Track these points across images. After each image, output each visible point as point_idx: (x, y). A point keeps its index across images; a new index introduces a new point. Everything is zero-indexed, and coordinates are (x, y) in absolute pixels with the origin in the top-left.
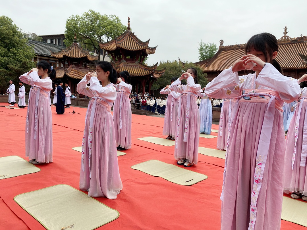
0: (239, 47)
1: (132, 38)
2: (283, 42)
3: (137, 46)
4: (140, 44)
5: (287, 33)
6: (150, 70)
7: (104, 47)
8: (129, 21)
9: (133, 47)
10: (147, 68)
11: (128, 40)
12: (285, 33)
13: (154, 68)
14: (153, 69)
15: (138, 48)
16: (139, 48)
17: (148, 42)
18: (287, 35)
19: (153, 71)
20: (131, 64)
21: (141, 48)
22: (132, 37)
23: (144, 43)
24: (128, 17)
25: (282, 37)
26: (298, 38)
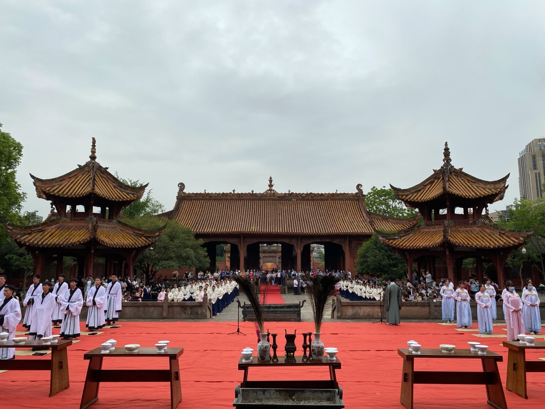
0: (211, 197)
2: (268, 197)
3: (119, 193)
4: (122, 189)
5: (272, 186)
6: (150, 237)
8: (94, 146)
9: (113, 194)
12: (271, 186)
13: (158, 234)
14: (156, 235)
15: (123, 198)
17: (142, 188)
18: (273, 188)
21: (128, 196)
22: (101, 174)
24: (93, 139)
25: (268, 190)
26: (285, 193)
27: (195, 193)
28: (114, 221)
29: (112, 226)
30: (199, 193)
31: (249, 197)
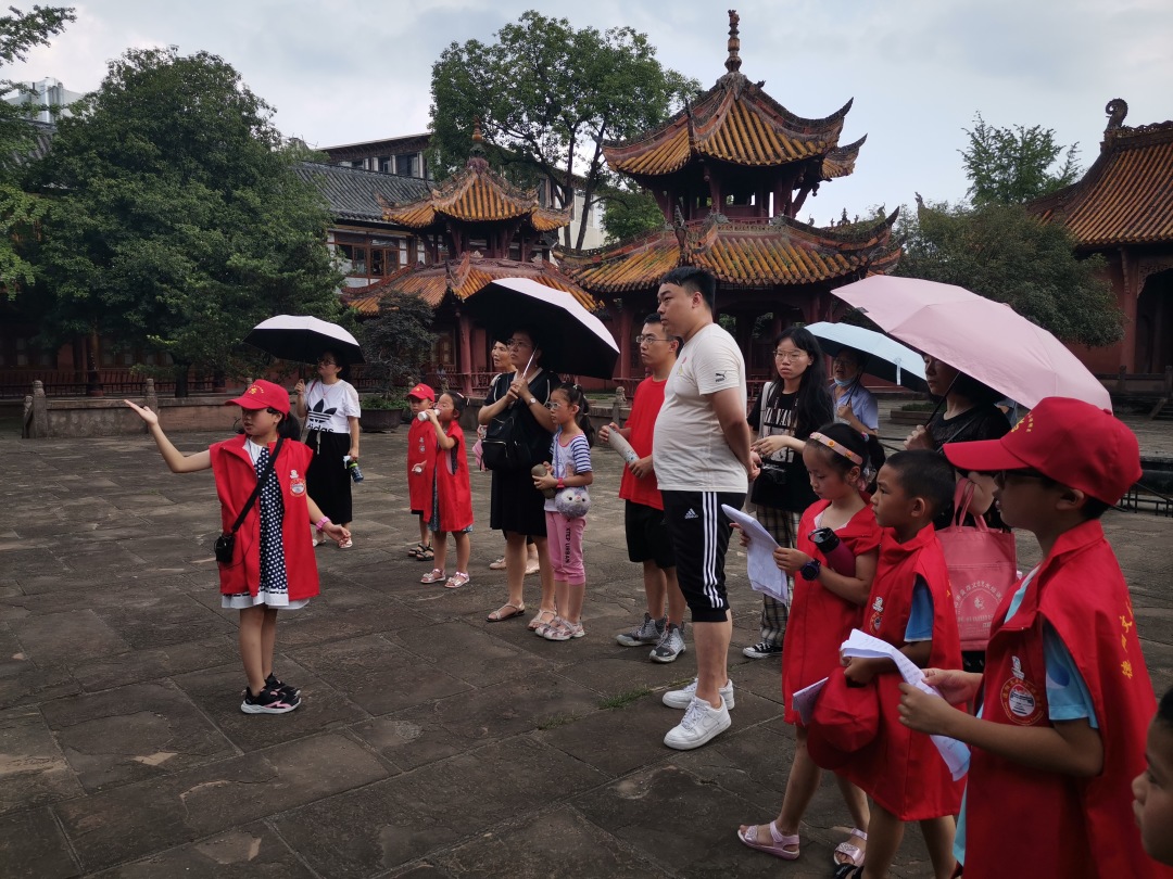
1: (750, 111)
3: (782, 144)
4: (793, 133)
6: (854, 253)
7: (626, 163)
8: (734, 32)
9: (764, 149)
10: (834, 243)
11: (734, 117)
13: (874, 241)
14: (870, 244)
15: (788, 154)
16: (793, 152)
17: (837, 119)
19: (872, 255)
20: (751, 233)
21: (802, 149)
22: (749, 103)
23: (816, 125)
24: (732, 14)
29: (771, 233)
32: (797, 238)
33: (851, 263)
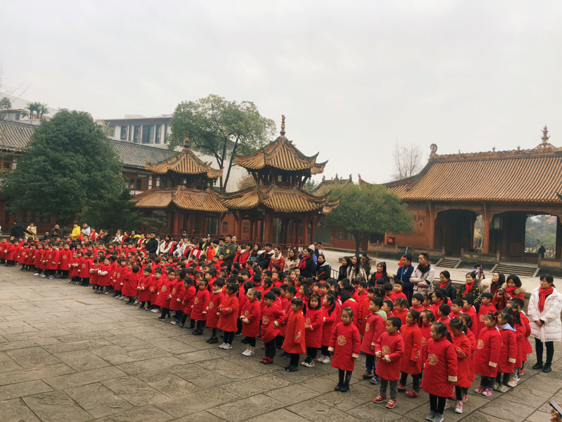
0: (466, 158)
1: (287, 150)
2: (540, 154)
3: (297, 163)
4: (301, 160)
6: (318, 203)
7: (243, 163)
8: (283, 122)
9: (290, 164)
10: (312, 198)
11: (282, 151)
12: (545, 138)
14: (323, 200)
15: (298, 167)
17: (315, 157)
18: (548, 141)
19: (323, 204)
20: (285, 192)
21: (303, 166)
22: (287, 147)
23: (308, 158)
24: (283, 116)
25: (540, 145)
27: (448, 154)
28: (294, 188)
29: (292, 192)
30: (452, 154)
31: (513, 156)
32: (301, 195)
33: (317, 206)
